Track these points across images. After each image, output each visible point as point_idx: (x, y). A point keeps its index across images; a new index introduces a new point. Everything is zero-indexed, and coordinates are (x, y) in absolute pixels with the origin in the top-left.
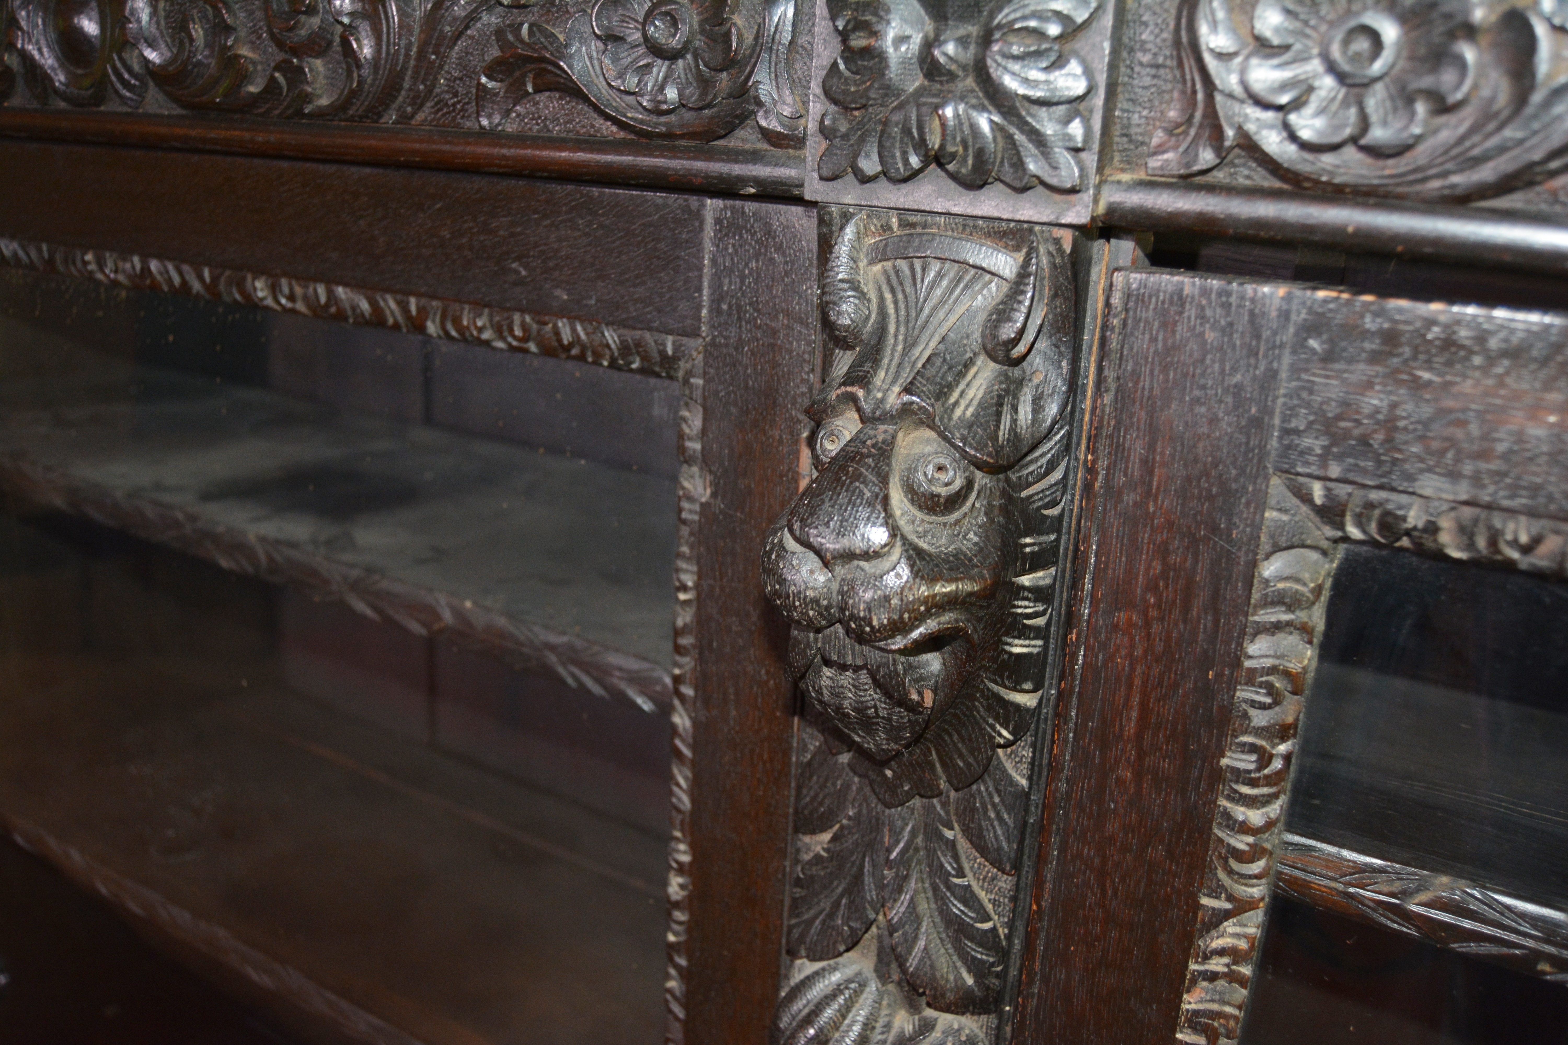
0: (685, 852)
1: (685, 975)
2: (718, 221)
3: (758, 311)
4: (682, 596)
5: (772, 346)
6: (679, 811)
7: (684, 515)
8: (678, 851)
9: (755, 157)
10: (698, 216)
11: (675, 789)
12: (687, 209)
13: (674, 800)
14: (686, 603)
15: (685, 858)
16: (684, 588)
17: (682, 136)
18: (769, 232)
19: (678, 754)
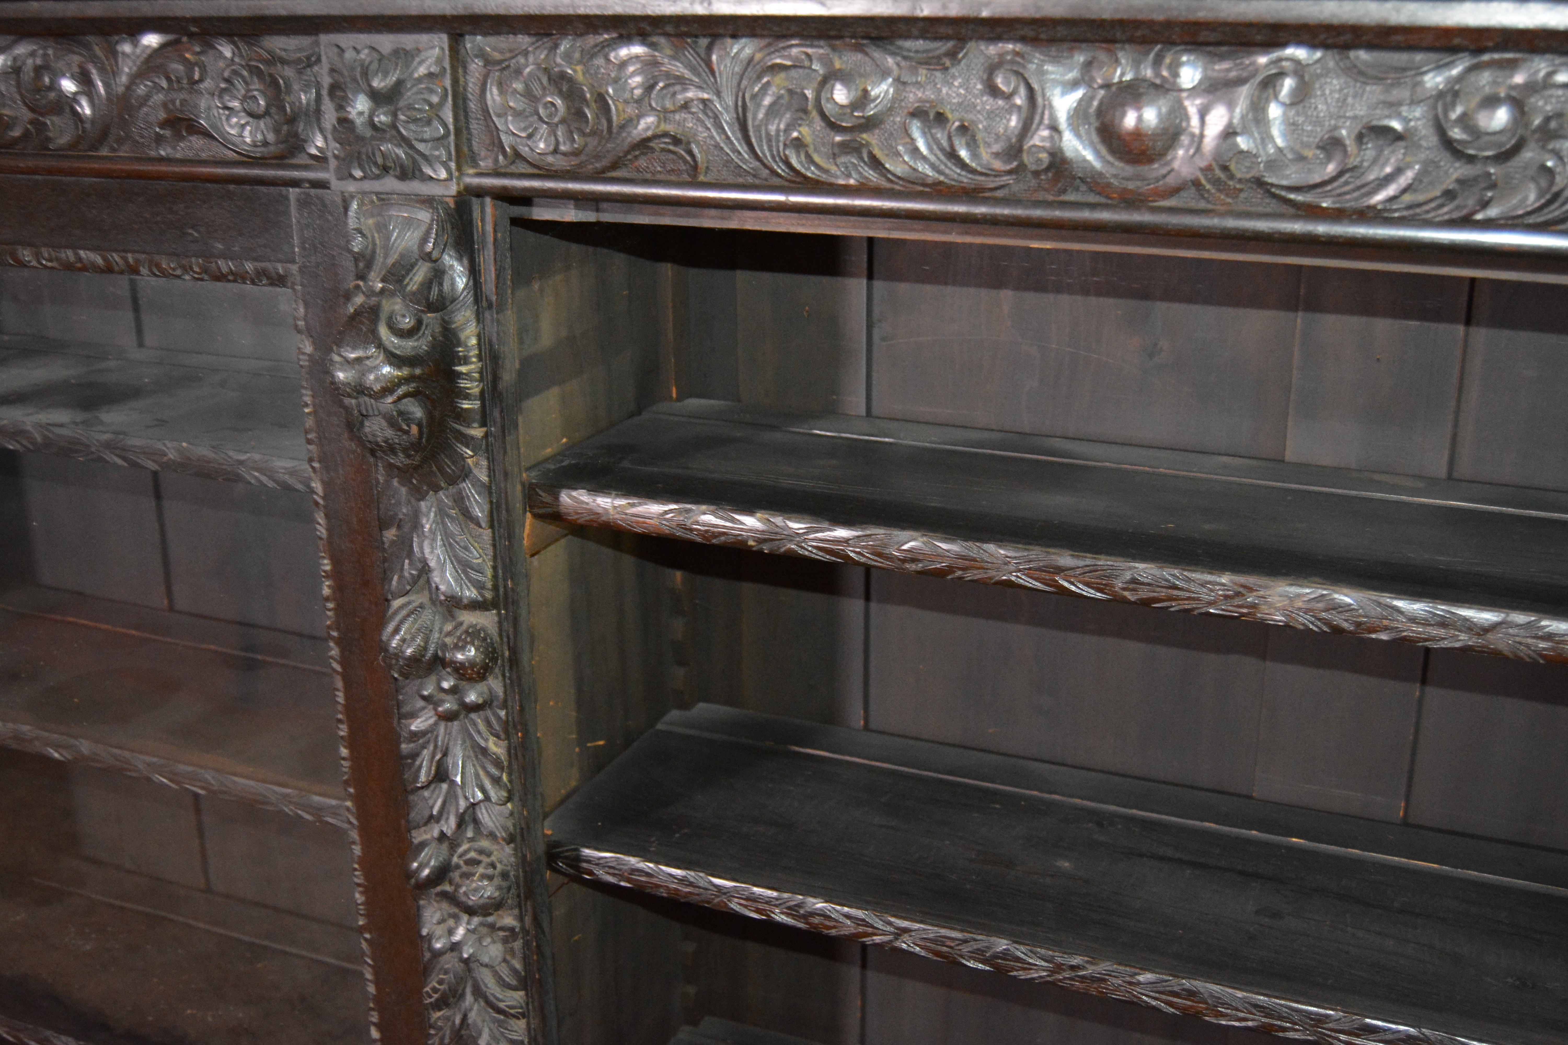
0: (327, 564)
1: (339, 642)
2: (298, 200)
3: (323, 246)
4: (307, 410)
5: (334, 265)
6: (321, 538)
7: (301, 363)
8: (324, 565)
9: (306, 167)
10: (286, 198)
11: (318, 527)
12: (281, 195)
13: (318, 533)
14: (309, 414)
15: (328, 568)
16: (307, 405)
17: (270, 158)
18: (324, 205)
19: (317, 504)
